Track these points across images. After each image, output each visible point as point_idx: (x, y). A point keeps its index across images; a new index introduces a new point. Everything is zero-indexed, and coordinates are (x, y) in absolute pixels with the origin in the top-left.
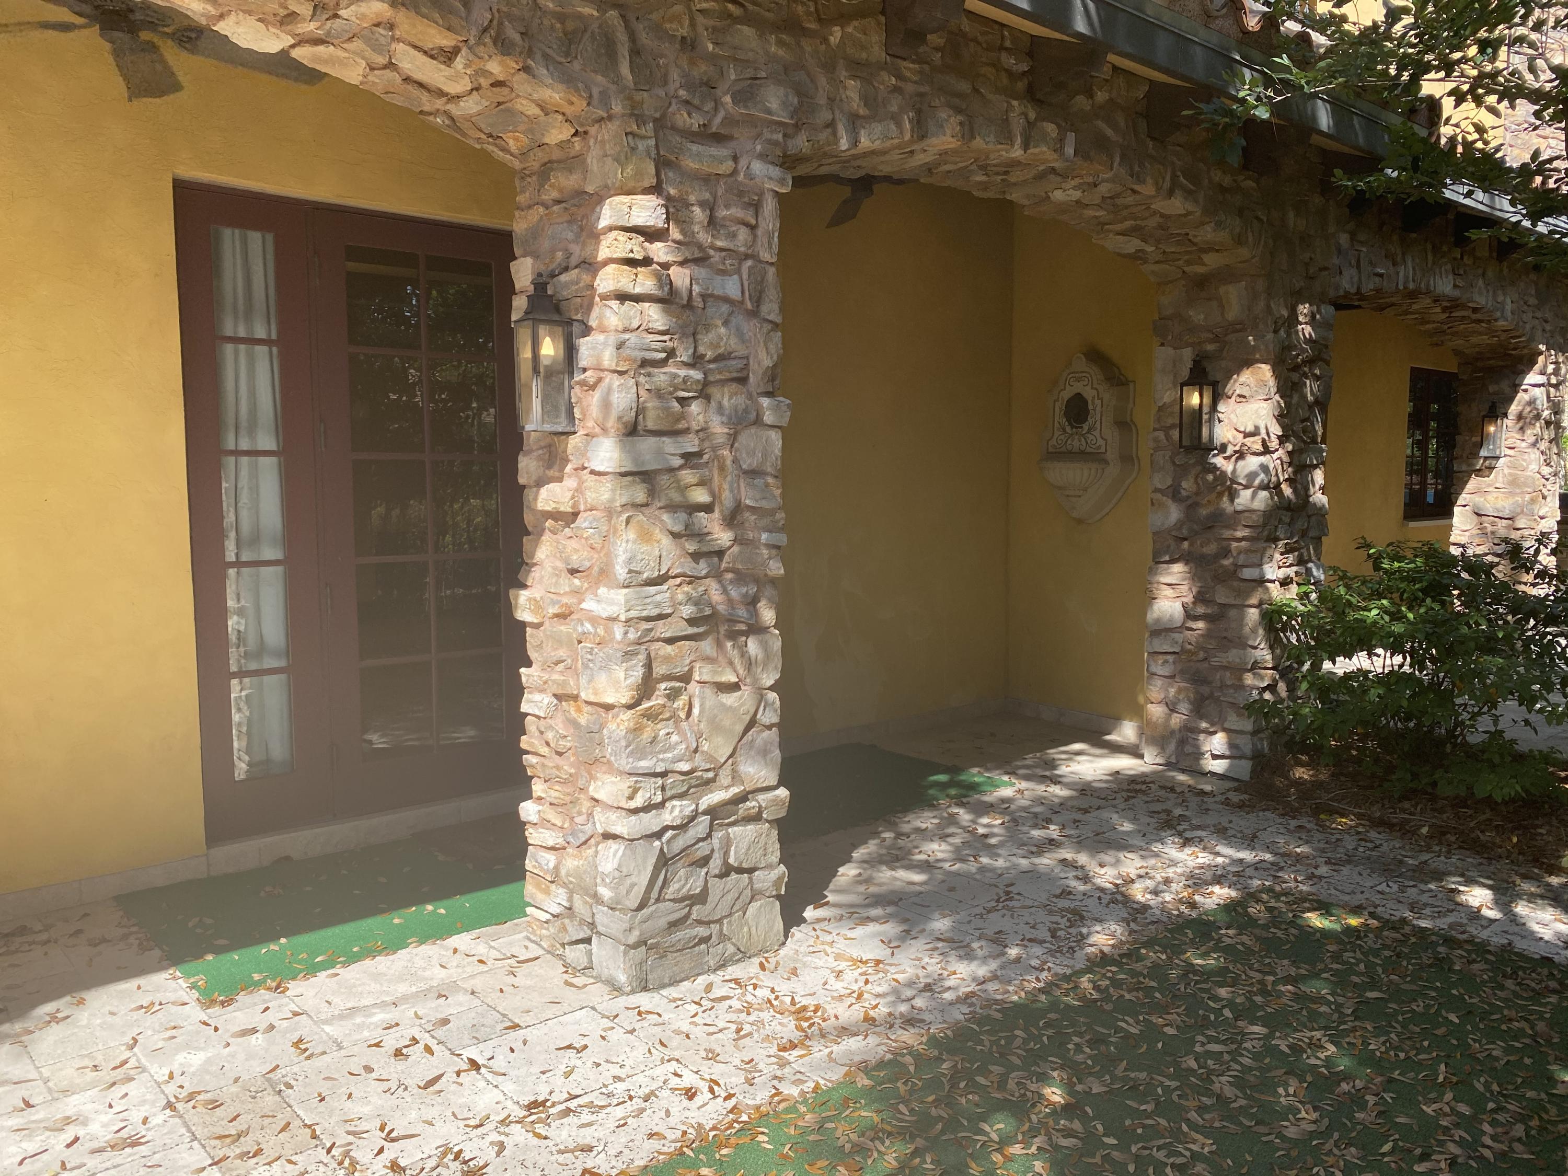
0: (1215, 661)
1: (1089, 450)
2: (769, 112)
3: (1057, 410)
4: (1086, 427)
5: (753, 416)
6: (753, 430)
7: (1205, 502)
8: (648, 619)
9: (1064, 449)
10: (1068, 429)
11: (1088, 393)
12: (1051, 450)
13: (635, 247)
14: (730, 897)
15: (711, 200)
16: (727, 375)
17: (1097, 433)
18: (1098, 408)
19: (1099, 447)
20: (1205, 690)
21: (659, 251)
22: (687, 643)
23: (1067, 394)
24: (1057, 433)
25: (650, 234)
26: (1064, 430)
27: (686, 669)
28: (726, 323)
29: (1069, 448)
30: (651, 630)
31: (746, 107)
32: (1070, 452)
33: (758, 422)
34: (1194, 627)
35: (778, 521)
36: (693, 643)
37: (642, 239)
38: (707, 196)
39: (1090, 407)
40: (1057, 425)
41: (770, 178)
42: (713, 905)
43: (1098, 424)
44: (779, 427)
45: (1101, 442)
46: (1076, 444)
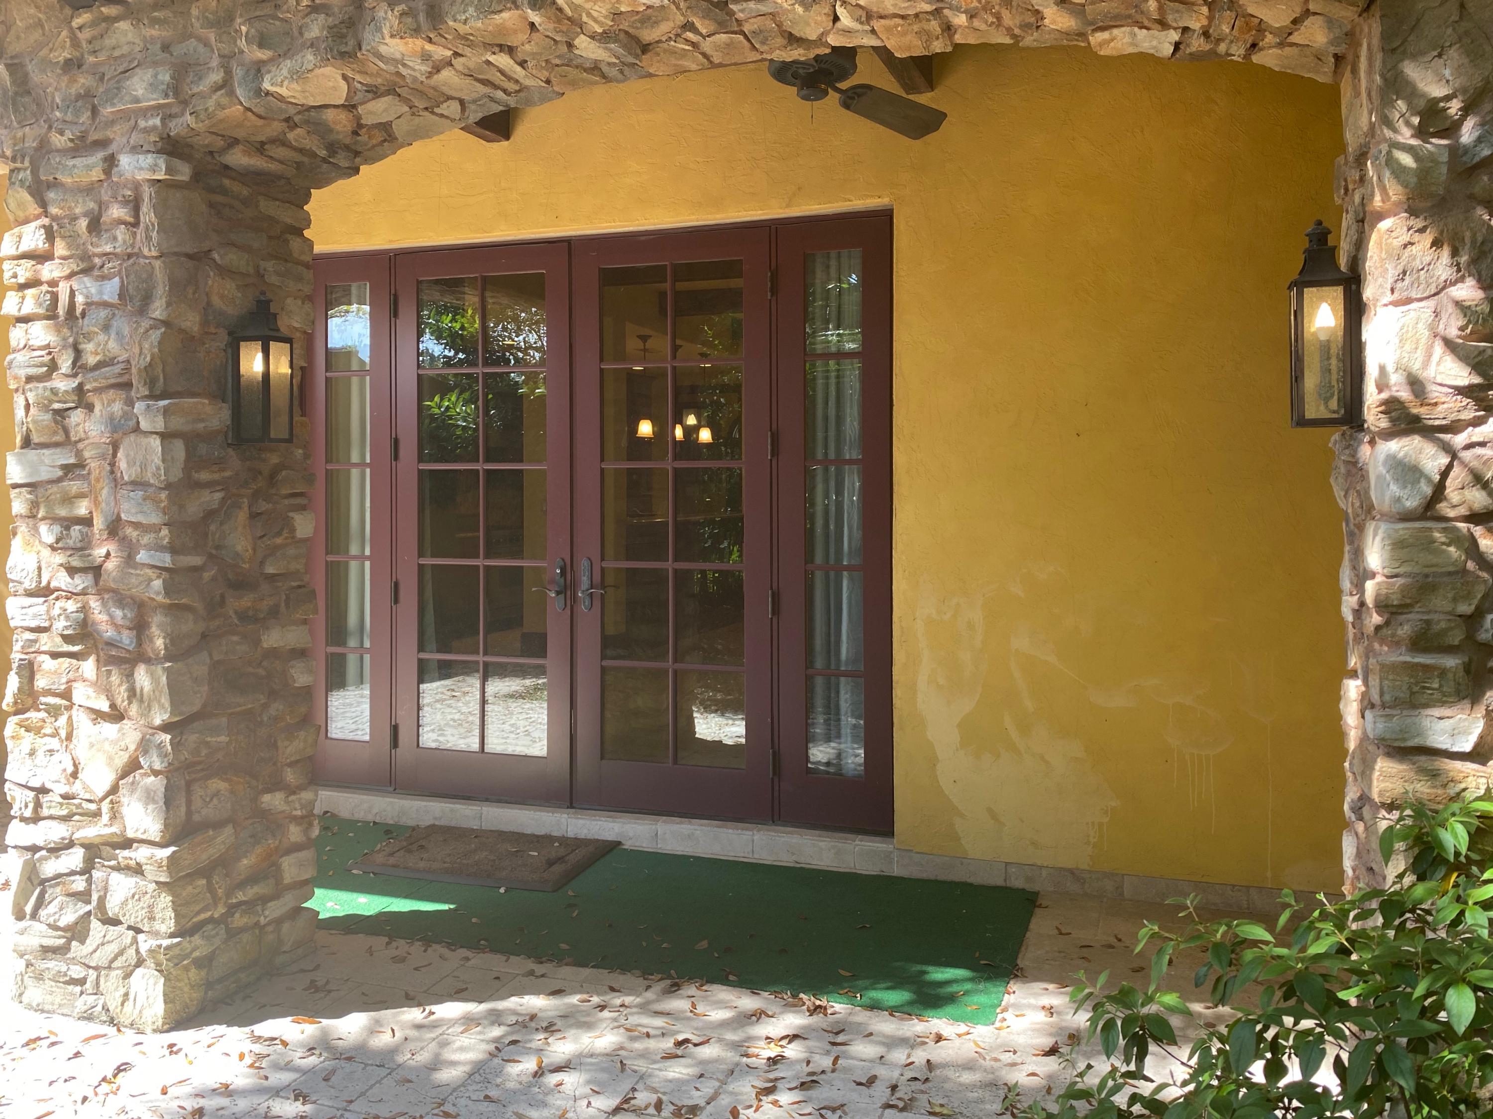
2: (137, 101)
5: (132, 423)
6: (132, 437)
8: (32, 630)
13: (24, 271)
14: (113, 948)
15: (96, 208)
16: (104, 383)
21: (49, 271)
22: (68, 660)
25: (40, 257)
27: (63, 687)
28: (106, 328)
30: (35, 641)
31: (113, 105)
33: (137, 429)
35: (162, 539)
36: (74, 661)
37: (33, 263)
38: (92, 205)
41: (141, 169)
42: (91, 949)
44: (156, 433)
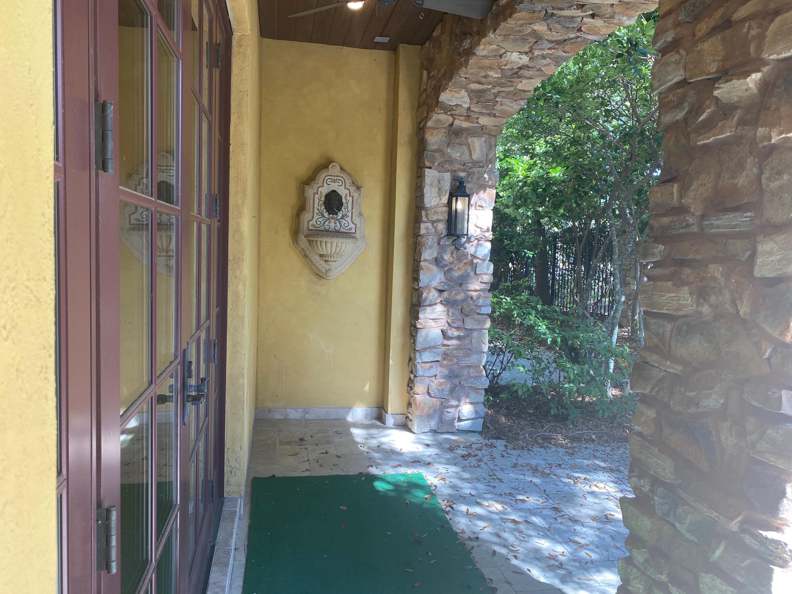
0: (463, 363)
1: (342, 230)
3: (317, 200)
4: (340, 215)
7: (456, 268)
9: (322, 228)
10: (326, 215)
11: (342, 192)
12: (311, 228)
17: (349, 219)
18: (350, 203)
19: (351, 229)
20: (456, 381)
23: (325, 190)
24: (316, 217)
26: (323, 215)
29: (327, 228)
32: (327, 231)
34: (449, 344)
39: (344, 201)
40: (316, 211)
43: (349, 214)
45: (351, 225)
46: (332, 225)
